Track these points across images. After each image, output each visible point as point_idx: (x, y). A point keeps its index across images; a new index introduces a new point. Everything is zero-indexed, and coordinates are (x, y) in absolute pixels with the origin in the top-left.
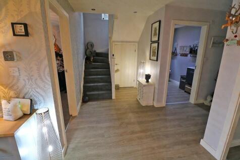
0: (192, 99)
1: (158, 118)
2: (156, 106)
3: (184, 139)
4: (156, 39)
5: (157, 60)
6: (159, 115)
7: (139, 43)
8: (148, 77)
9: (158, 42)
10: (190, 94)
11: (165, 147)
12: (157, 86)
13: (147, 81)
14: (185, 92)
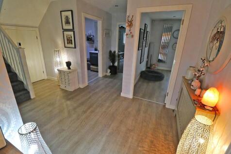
0: (100, 74)
1: (91, 94)
2: (82, 87)
3: (113, 97)
4: (71, 27)
5: (75, 48)
6: (90, 92)
7: (39, 28)
8: (69, 64)
9: (73, 30)
10: (98, 72)
11: (109, 107)
12: (79, 71)
13: (69, 68)
14: (91, 71)
